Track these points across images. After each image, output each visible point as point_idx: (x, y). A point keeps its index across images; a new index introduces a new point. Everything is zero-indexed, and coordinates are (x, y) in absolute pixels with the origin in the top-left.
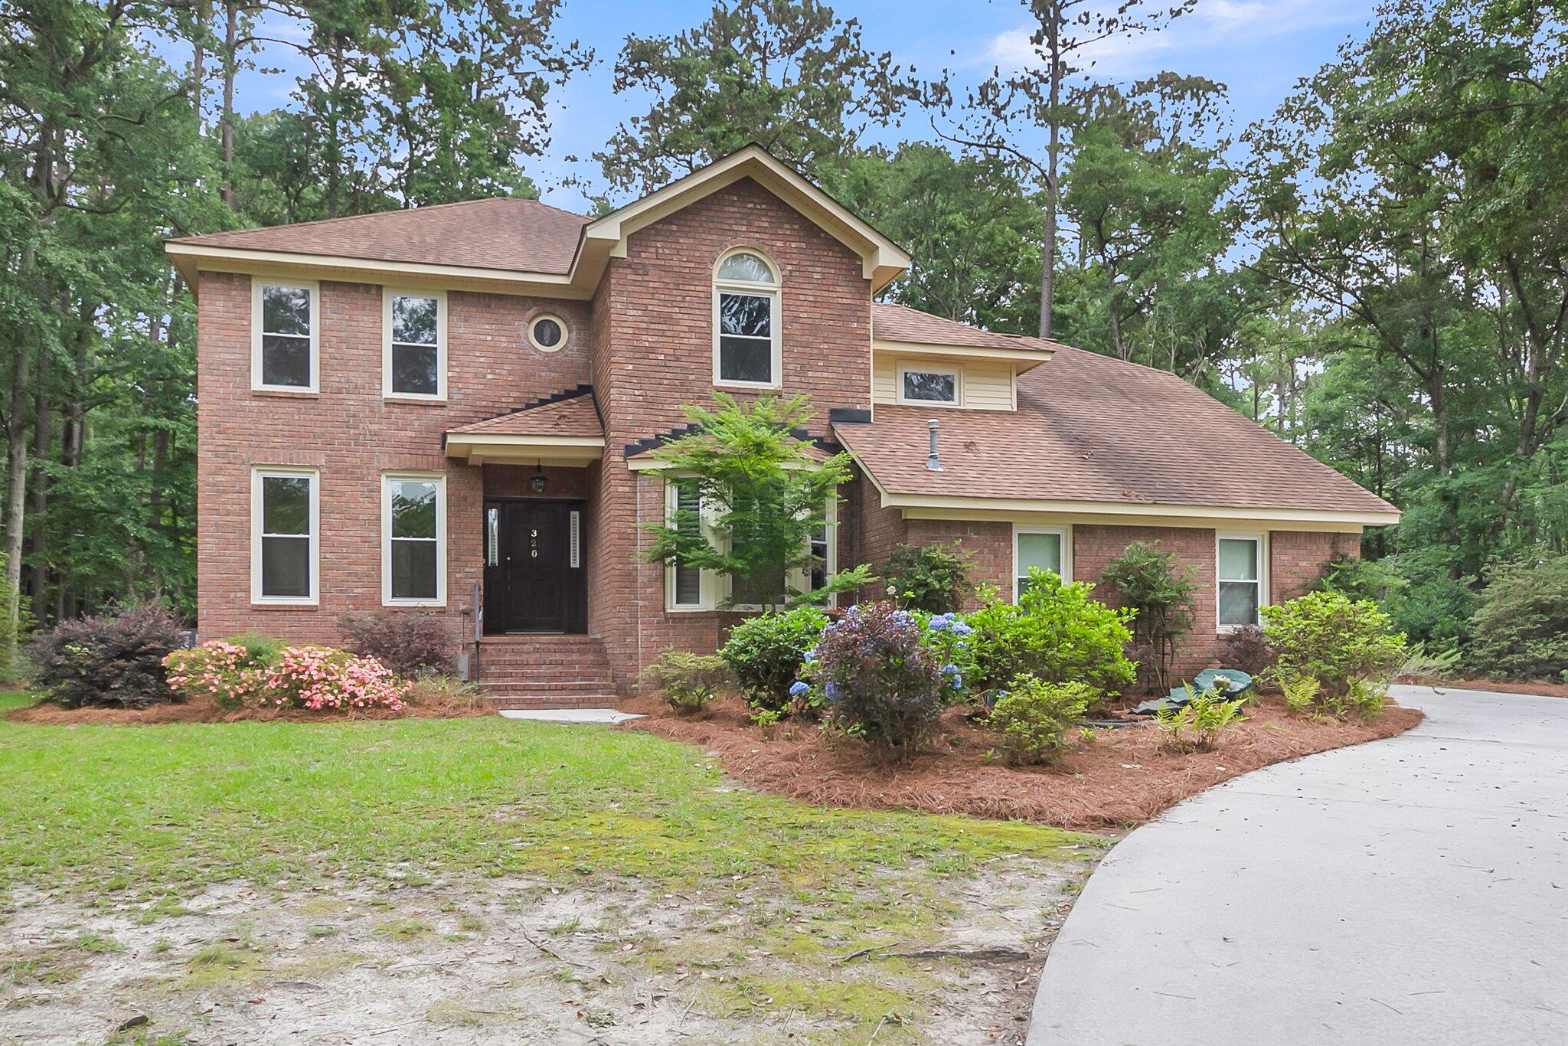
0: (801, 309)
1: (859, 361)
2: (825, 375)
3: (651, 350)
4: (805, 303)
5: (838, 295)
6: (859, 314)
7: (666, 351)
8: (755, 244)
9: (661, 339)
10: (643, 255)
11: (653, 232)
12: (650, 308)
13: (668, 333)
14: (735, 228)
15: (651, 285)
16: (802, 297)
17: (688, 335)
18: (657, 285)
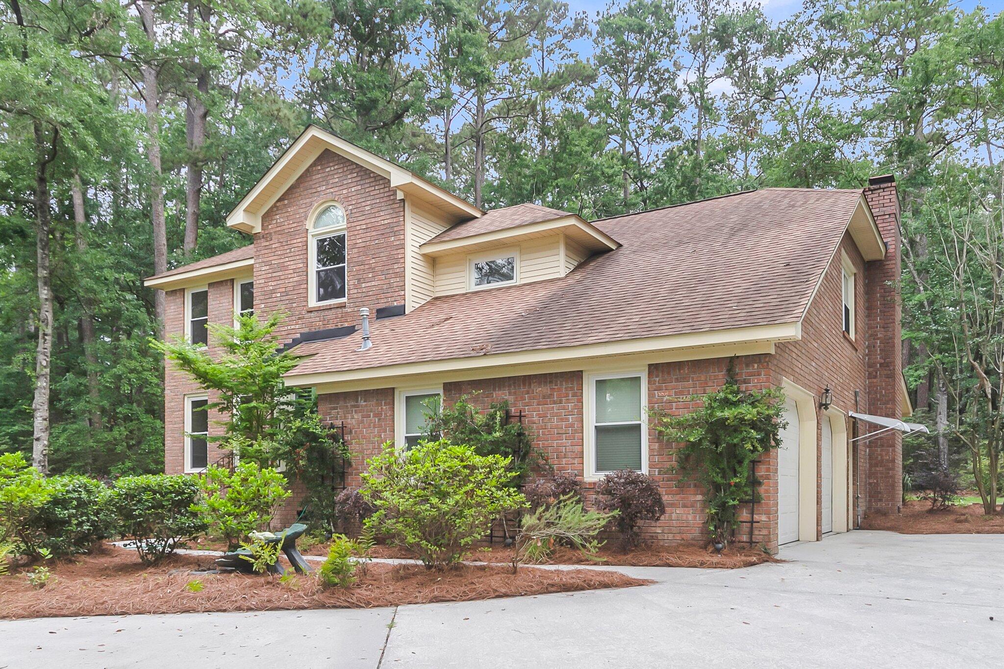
0: (358, 237)
1: (396, 266)
2: (373, 283)
3: (273, 291)
4: (361, 232)
5: (382, 218)
6: (395, 229)
7: (281, 290)
8: (330, 197)
9: (279, 282)
10: (270, 227)
11: (275, 209)
12: (273, 262)
13: (282, 277)
14: (319, 189)
15: (274, 246)
16: (358, 228)
17: (293, 276)
18: (276, 245)
